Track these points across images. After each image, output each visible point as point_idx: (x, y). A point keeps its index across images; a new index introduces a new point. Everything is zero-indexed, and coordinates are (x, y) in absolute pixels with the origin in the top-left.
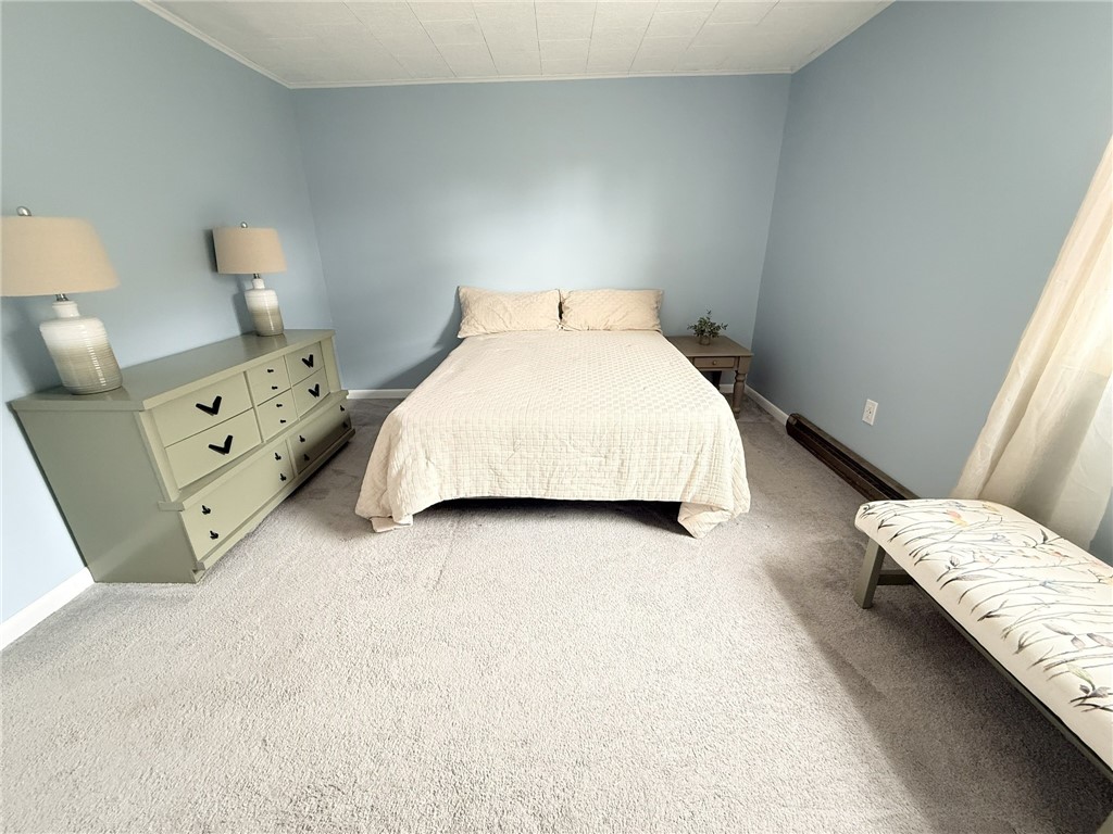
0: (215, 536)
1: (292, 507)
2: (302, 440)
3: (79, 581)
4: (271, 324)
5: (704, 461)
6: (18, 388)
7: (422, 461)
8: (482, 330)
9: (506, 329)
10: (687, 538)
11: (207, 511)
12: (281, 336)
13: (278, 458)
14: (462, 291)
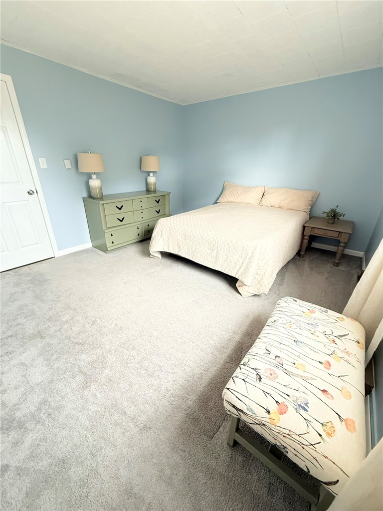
0: (113, 243)
1: (140, 244)
2: (148, 225)
3: (89, 245)
4: (152, 188)
5: (245, 263)
6: (85, 195)
7: (160, 236)
8: (226, 200)
9: (235, 201)
10: (240, 295)
11: (112, 235)
12: (155, 192)
13: (138, 228)
14: (226, 183)
